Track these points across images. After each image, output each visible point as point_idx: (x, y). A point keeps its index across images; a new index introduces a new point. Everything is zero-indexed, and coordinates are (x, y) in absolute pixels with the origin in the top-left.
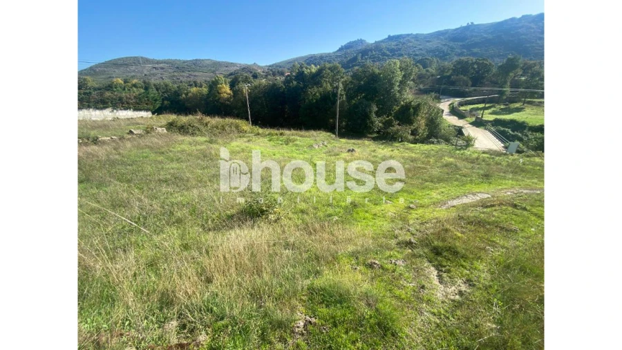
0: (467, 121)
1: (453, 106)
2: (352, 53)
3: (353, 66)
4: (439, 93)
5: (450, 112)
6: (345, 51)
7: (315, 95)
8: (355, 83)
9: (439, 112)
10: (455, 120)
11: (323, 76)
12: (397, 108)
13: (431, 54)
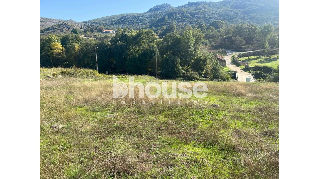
0: (241, 68)
1: (234, 59)
2: (160, 14)
3: (162, 25)
4: (225, 49)
5: (232, 62)
6: (154, 12)
7: (137, 51)
8: (165, 43)
9: (223, 63)
10: (233, 68)
11: (141, 39)
12: (193, 61)
13: (221, 18)
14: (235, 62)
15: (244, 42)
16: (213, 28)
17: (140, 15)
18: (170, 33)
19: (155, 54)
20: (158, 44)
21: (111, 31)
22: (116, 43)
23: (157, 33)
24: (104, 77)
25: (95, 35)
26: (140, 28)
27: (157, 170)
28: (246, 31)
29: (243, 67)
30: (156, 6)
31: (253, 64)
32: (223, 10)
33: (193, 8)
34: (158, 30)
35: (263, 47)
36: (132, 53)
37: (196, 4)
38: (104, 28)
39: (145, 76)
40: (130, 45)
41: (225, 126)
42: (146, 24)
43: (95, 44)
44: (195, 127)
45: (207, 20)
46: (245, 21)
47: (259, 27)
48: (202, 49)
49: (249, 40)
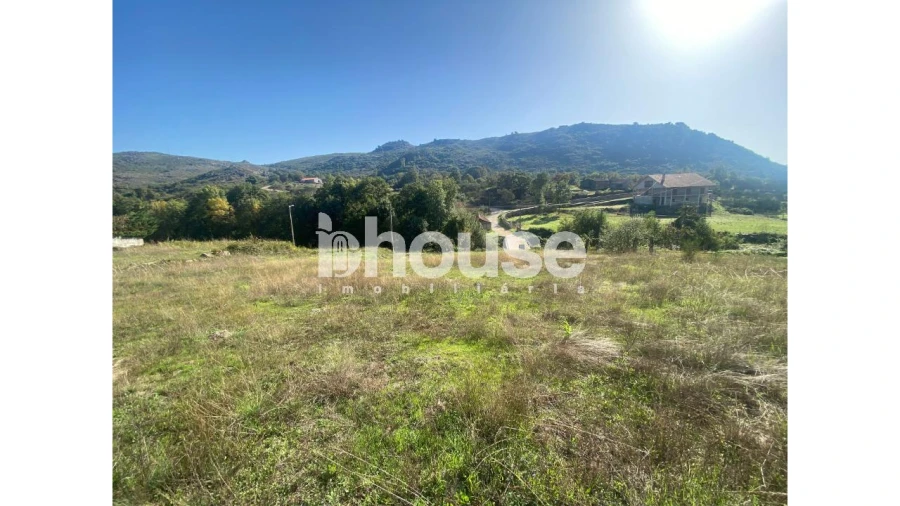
0: (510, 231)
1: (501, 219)
2: (393, 156)
3: (397, 171)
4: (488, 205)
5: (499, 224)
6: (383, 152)
7: (360, 211)
8: (403, 198)
9: (487, 225)
10: (501, 231)
11: (366, 191)
12: (445, 223)
13: (482, 163)
14: (503, 224)
15: (514, 196)
16: (471, 177)
17: (362, 156)
18: (410, 184)
19: (388, 215)
20: (391, 198)
21: (316, 180)
22: (325, 197)
23: (390, 183)
24: (305, 252)
25: (289, 187)
26: (364, 175)
27: (396, 385)
28: (515, 182)
29: (514, 230)
30: (387, 144)
31: (527, 226)
32: (482, 152)
33: (442, 148)
34: (391, 179)
35: (538, 202)
36: (351, 214)
37: (445, 142)
38: (303, 174)
40: (348, 201)
41: (493, 311)
42: (373, 169)
43: (288, 201)
44: (451, 316)
45: (462, 167)
46: (513, 168)
47: (532, 175)
48: (458, 207)
49: (520, 194)
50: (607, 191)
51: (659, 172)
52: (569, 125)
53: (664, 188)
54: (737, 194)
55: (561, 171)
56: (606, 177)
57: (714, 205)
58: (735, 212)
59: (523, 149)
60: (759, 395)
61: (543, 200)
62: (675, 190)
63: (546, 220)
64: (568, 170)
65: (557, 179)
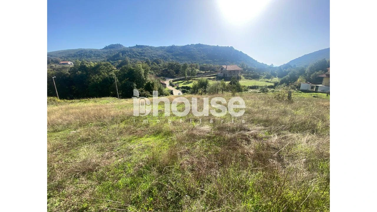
1: (170, 83)
2: (114, 51)
3: (118, 59)
4: (164, 76)
5: (170, 85)
6: (109, 49)
7: (98, 79)
8: (122, 73)
9: (164, 85)
10: (171, 88)
11: (101, 69)
12: (145, 85)
13: (160, 58)
14: (171, 85)
15: (175, 73)
16: (156, 63)
17: (96, 51)
18: (125, 66)
19: (114, 81)
20: (116, 73)
21: (69, 63)
22: (76, 72)
23: (114, 65)
24: (66, 102)
25: (52, 66)
26: (99, 61)
28: (175, 67)
29: (176, 87)
30: (111, 45)
31: (181, 85)
32: (160, 53)
33: (141, 49)
34: (115, 63)
35: (184, 75)
36: (93, 81)
37: (141, 47)
38: (61, 60)
39: (108, 98)
40: (90, 74)
42: (104, 58)
43: (52, 74)
45: (151, 58)
46: (174, 60)
47: (181, 64)
48: (150, 77)
49: (177, 72)
50: (209, 71)
51: (225, 65)
52: (195, 44)
53: (227, 71)
54: (248, 73)
55: (193, 63)
56: (208, 66)
57: (241, 77)
58: (248, 79)
59: (177, 53)
60: (251, 137)
61: (186, 75)
62: (230, 71)
63: (188, 83)
64: (195, 63)
65: (191, 66)
